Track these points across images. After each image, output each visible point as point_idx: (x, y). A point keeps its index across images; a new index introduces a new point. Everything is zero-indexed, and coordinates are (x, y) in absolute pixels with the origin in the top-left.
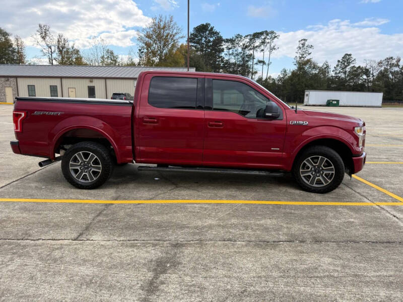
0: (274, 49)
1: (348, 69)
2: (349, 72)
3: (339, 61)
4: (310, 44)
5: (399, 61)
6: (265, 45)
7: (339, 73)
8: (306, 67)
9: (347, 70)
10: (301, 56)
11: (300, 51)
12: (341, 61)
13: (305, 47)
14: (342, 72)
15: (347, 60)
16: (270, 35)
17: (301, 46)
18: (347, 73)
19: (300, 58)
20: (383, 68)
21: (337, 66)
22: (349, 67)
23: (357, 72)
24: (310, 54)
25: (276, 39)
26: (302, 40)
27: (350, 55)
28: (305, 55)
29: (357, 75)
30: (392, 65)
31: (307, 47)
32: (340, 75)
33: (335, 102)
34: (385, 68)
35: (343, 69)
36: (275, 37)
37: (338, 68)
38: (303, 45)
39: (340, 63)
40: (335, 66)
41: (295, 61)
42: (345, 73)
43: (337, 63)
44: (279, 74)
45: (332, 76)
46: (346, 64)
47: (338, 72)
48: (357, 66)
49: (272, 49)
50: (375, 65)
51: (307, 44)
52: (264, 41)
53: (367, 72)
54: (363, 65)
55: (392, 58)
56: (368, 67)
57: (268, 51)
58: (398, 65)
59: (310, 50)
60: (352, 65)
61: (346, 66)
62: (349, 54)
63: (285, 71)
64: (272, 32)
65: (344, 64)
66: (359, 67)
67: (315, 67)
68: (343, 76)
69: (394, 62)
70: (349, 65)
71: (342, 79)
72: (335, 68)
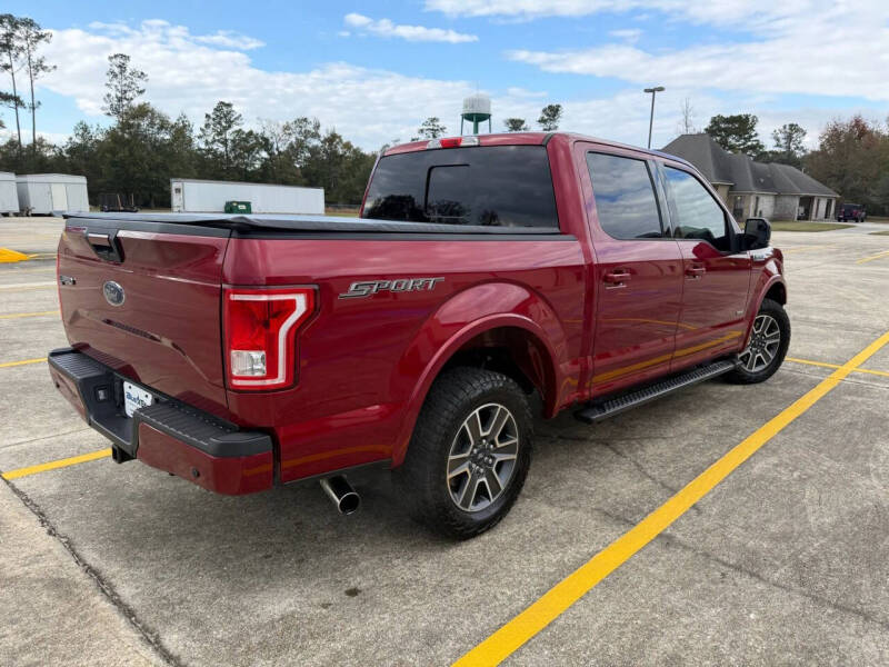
0: (44, 68)
1: (229, 135)
2: (233, 141)
3: (207, 116)
4: (139, 70)
5: (317, 127)
6: (13, 52)
7: (213, 142)
8: (144, 124)
9: (228, 137)
10: (119, 95)
11: (115, 82)
12: (213, 116)
13: (127, 74)
14: (219, 141)
15: (225, 116)
16: (23, 29)
17: (117, 70)
18: (230, 144)
19: (120, 100)
20: (293, 139)
21: (207, 126)
22: (230, 131)
23: (248, 143)
24: (141, 92)
25: (42, 41)
26: (116, 56)
27: (229, 105)
28: (129, 95)
29: (250, 150)
30: (307, 134)
31: (132, 74)
32: (215, 147)
33: (244, 207)
34: (297, 139)
35: (219, 134)
36: (40, 37)
37: (209, 131)
38: (122, 67)
39: (211, 121)
40: (203, 127)
41: (108, 105)
42: (225, 142)
43: (204, 120)
44: (72, 134)
45: (200, 149)
46: (224, 124)
47: (210, 139)
48: (246, 129)
49: (36, 68)
50: (279, 131)
51: (130, 66)
52: (8, 41)
53: (265, 144)
54: (257, 130)
55: (305, 120)
56: (267, 135)
57: (23, 70)
58: (316, 135)
59: (141, 84)
60: (235, 128)
61: (226, 129)
62: (227, 102)
63: (85, 129)
64: (29, 23)
65: (220, 123)
66: (251, 133)
67: (164, 126)
68: (221, 149)
69: (310, 128)
70: (230, 127)
71: (221, 155)
72: (202, 129)
